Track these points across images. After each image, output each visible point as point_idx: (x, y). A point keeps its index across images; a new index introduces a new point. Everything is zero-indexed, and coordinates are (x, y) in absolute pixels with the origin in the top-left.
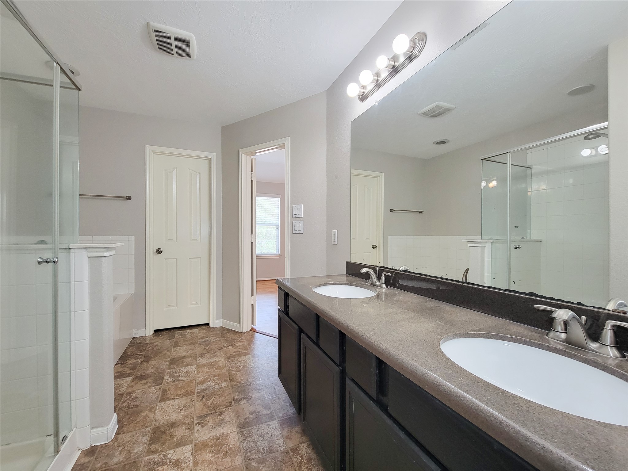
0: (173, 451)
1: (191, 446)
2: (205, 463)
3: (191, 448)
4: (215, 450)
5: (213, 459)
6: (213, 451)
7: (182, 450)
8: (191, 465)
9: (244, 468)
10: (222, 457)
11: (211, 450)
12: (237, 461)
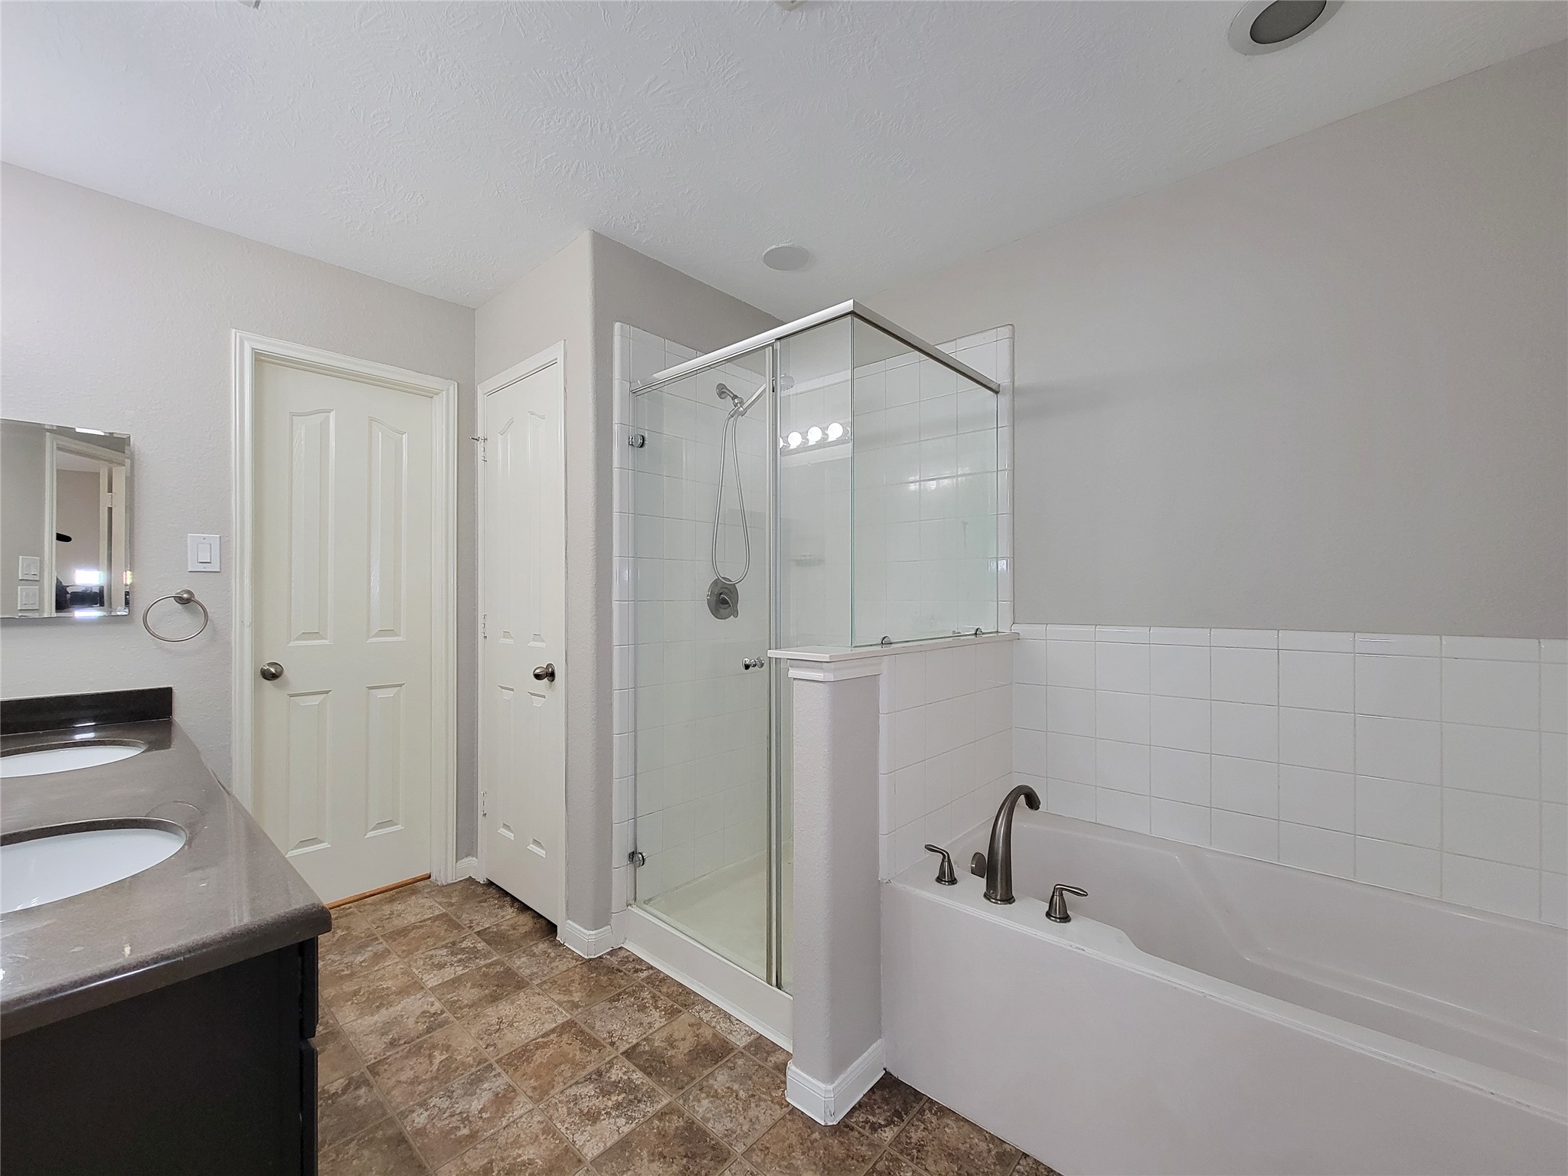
0: (623, 1132)
1: (590, 1155)
2: (528, 1139)
3: (585, 1151)
4: (521, 1170)
5: (515, 1153)
6: (524, 1166)
7: (603, 1142)
8: (559, 1125)
9: (427, 1165)
10: (494, 1164)
11: (530, 1166)
12: (451, 1171)
